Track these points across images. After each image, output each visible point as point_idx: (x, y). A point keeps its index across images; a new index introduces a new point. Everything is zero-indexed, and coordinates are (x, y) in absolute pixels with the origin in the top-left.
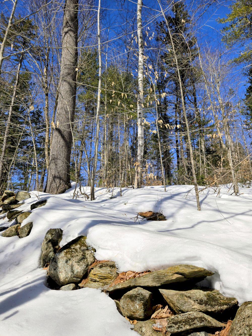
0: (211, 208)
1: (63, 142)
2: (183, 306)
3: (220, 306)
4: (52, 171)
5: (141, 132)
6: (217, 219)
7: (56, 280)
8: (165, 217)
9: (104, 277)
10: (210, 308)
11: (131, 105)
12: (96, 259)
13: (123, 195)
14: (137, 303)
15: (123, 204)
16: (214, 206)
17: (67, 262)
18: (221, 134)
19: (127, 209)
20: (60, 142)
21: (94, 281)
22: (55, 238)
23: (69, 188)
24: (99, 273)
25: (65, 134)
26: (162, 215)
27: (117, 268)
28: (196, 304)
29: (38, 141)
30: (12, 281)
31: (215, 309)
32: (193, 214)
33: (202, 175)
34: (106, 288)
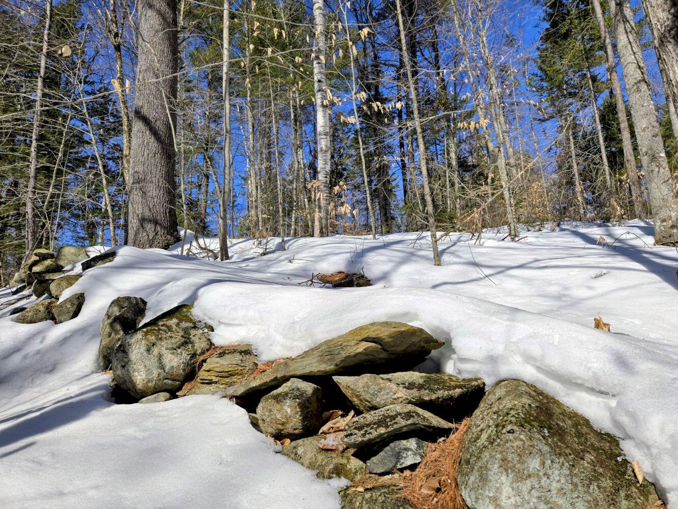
0: (461, 260)
1: (156, 144)
2: (376, 398)
3: (448, 390)
4: (137, 208)
5: (323, 121)
6: (470, 279)
7: (129, 389)
8: (370, 281)
9: (228, 372)
10: (428, 395)
11: (297, 58)
12: (214, 345)
13: (288, 248)
14: (288, 404)
15: (287, 261)
16: (468, 257)
17: (148, 350)
18: (485, 121)
19: (293, 270)
20: (148, 143)
21: (207, 383)
22: (129, 315)
23: (175, 242)
24: (217, 367)
25: (159, 125)
26: (363, 276)
27: (256, 356)
28: (401, 389)
29: (110, 156)
30: (35, 398)
31: (437, 396)
32: (426, 272)
33: (450, 211)
34: (231, 391)
